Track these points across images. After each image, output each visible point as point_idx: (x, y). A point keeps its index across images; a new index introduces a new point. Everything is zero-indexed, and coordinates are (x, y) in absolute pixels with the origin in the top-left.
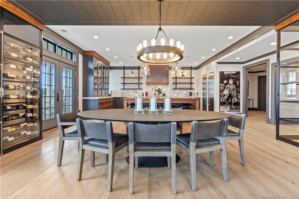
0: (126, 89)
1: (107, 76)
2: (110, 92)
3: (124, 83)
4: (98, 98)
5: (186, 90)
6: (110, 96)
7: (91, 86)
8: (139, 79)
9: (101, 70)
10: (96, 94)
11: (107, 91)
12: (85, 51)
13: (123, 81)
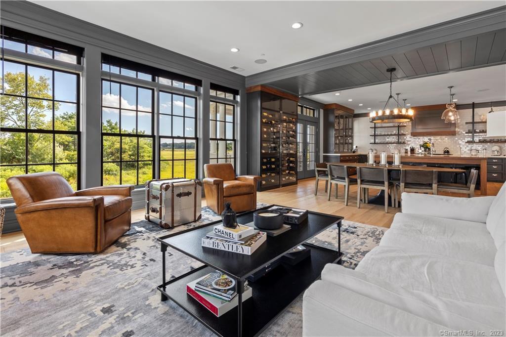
0: (377, 144)
1: (350, 127)
2: (354, 147)
3: (375, 135)
4: (339, 155)
5: (499, 144)
6: (354, 152)
7: (332, 140)
8: (399, 129)
9: (342, 120)
10: (338, 151)
11: (350, 146)
12: (326, 105)
13: (373, 133)
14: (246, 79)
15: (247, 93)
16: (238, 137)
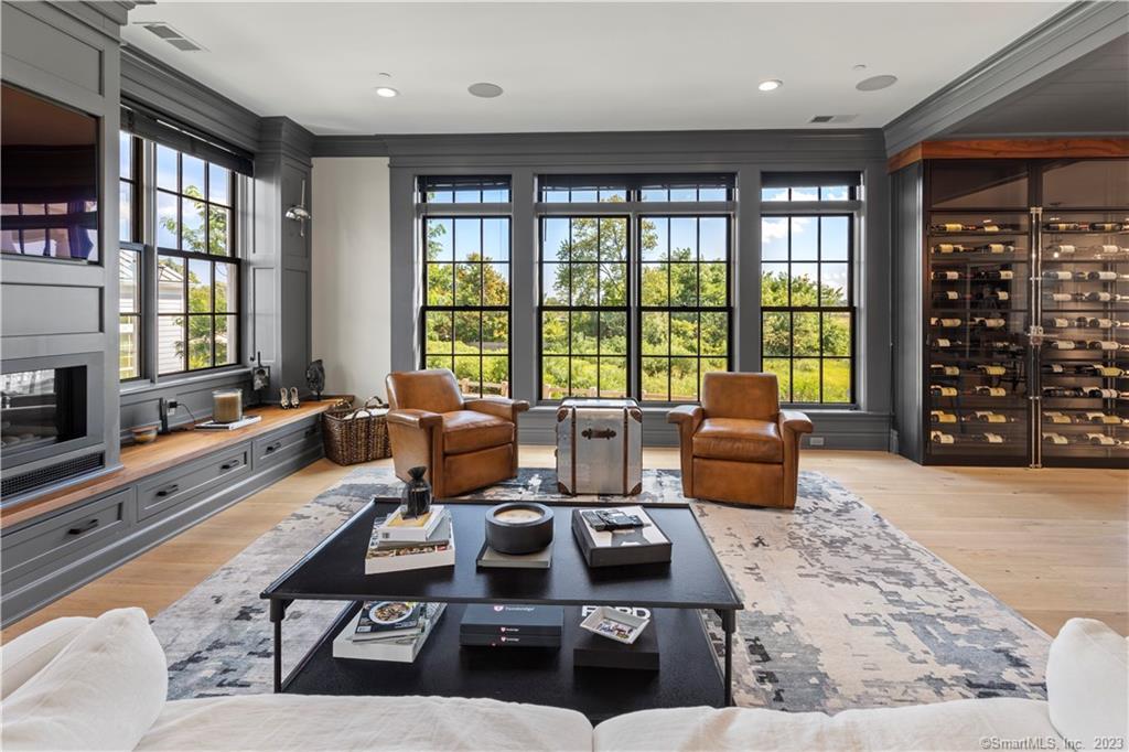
14: (886, 134)
15: (892, 174)
16: (861, 301)
